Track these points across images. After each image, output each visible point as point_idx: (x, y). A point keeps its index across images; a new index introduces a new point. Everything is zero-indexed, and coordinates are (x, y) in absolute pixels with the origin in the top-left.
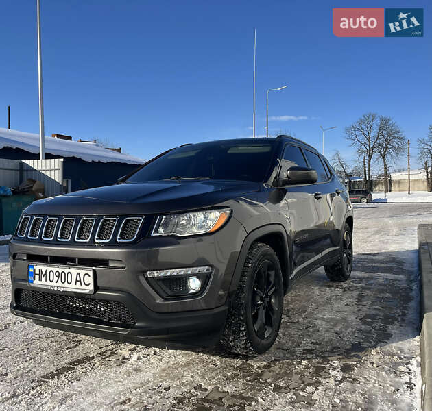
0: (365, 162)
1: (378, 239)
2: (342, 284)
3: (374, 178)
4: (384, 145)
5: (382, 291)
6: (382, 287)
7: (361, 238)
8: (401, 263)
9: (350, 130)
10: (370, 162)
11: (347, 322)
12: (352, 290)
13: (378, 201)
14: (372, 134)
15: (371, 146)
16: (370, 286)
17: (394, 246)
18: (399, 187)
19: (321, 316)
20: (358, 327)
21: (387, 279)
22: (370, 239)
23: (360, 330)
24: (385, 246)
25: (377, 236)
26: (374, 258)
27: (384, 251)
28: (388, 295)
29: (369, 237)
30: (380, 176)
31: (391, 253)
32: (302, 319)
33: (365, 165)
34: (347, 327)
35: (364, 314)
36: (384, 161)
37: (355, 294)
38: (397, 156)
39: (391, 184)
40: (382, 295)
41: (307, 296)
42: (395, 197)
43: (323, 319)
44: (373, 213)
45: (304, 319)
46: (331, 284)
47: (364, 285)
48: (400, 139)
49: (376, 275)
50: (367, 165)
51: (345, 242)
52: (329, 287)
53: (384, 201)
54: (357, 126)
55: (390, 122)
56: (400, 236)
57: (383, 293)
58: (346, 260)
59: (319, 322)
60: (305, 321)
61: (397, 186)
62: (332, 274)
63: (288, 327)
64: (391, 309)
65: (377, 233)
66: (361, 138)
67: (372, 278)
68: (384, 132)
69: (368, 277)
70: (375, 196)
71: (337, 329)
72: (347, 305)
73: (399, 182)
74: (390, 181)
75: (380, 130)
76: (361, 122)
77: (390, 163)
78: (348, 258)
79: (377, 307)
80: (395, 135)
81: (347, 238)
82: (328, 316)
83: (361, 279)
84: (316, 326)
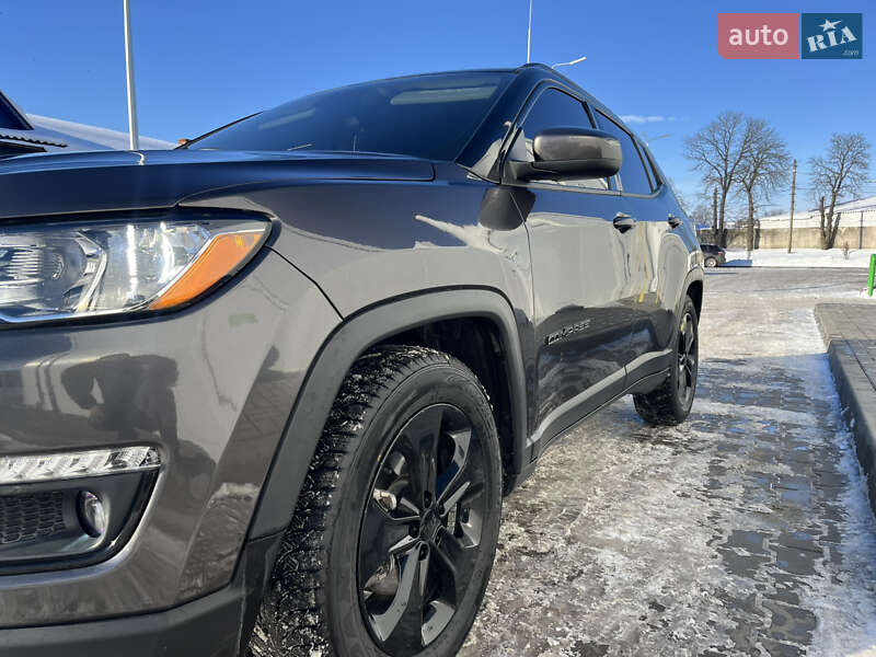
0: (715, 197)
1: (741, 329)
2: (672, 431)
3: (730, 224)
4: (752, 168)
5: (767, 457)
6: (764, 444)
7: (709, 327)
8: (795, 382)
9: (693, 143)
10: (724, 197)
11: (683, 560)
12: (694, 452)
13: (736, 264)
14: (731, 150)
15: (729, 170)
16: (735, 441)
17: (776, 344)
18: (772, 241)
19: (614, 535)
20: (716, 582)
21: (773, 423)
22: (727, 329)
23: (722, 595)
24: (758, 344)
25: (739, 325)
26: (738, 369)
27: (757, 354)
28: (784, 469)
29: (723, 326)
30: (740, 222)
31: (772, 359)
32: (562, 543)
33: (715, 202)
34: (685, 580)
35: (728, 529)
36: (750, 197)
37: (702, 463)
38: (774, 188)
39: (758, 236)
40: (768, 469)
41: (588, 464)
42: (766, 258)
43: (618, 546)
44: (728, 283)
45: (569, 541)
46: (645, 430)
47: (722, 438)
48: (780, 158)
49: (746, 410)
50: (719, 203)
51: (682, 339)
52: (643, 439)
53: (746, 264)
54: (706, 134)
55: (765, 129)
56: (784, 325)
57: (770, 461)
58: (682, 379)
59: (607, 557)
60: (571, 551)
61: (769, 238)
62: (649, 408)
63: (518, 573)
64: (796, 513)
65: (738, 318)
66: (713, 157)
67: (739, 419)
68: (752, 145)
69: (729, 417)
70: (730, 256)
71: (655, 588)
72: (684, 495)
73: (774, 233)
74: (758, 231)
75: (746, 142)
76: (714, 128)
77: (759, 201)
78: (688, 374)
79: (761, 507)
80: (773, 151)
81: (688, 330)
82: (632, 535)
83: (713, 421)
84: (597, 571)
